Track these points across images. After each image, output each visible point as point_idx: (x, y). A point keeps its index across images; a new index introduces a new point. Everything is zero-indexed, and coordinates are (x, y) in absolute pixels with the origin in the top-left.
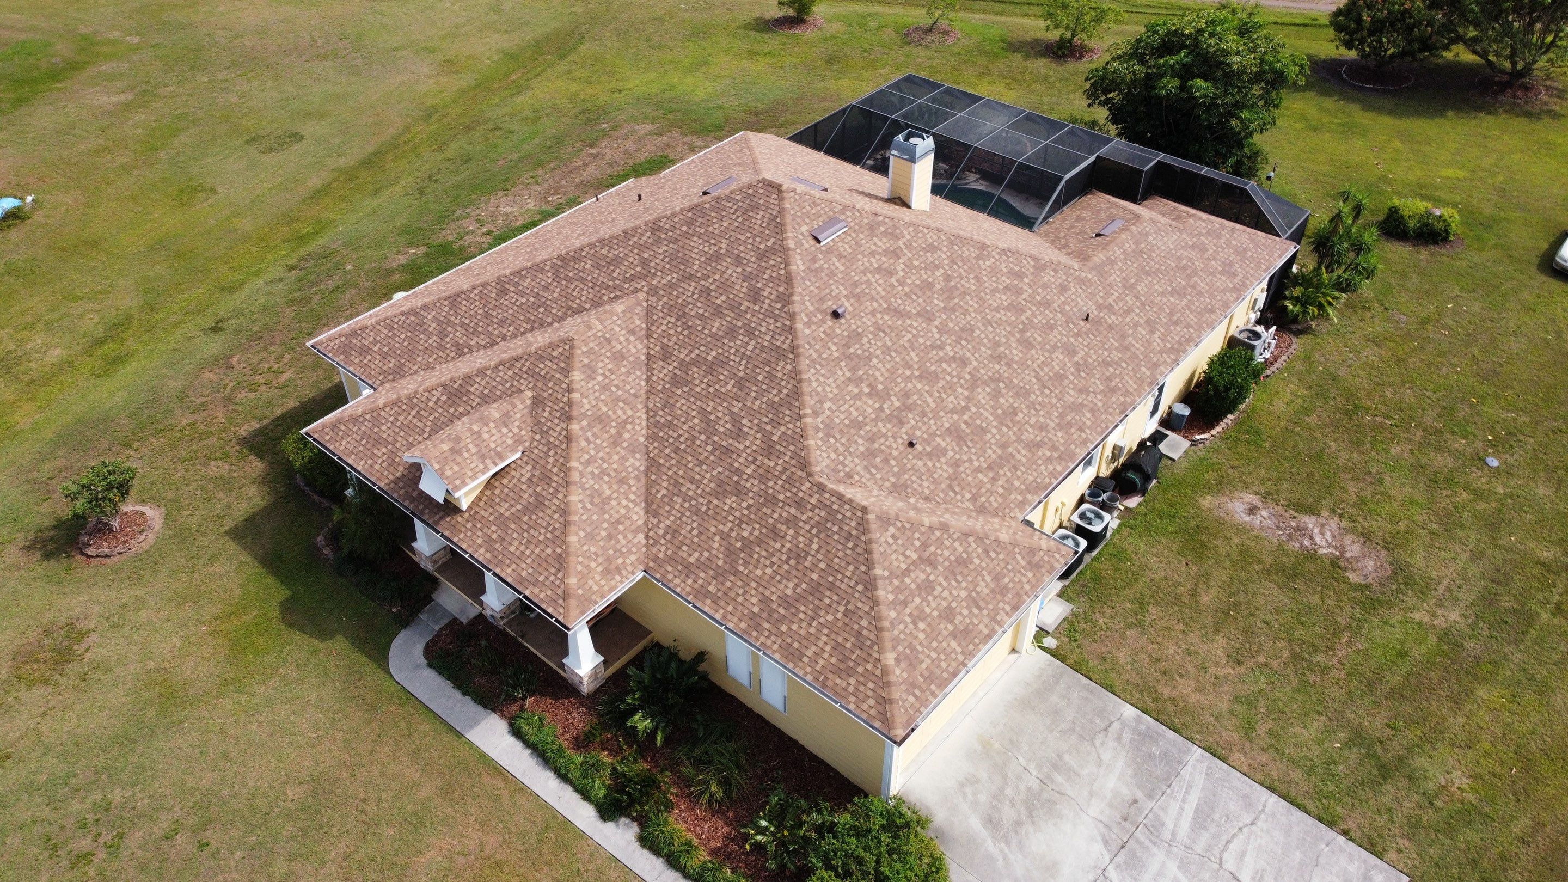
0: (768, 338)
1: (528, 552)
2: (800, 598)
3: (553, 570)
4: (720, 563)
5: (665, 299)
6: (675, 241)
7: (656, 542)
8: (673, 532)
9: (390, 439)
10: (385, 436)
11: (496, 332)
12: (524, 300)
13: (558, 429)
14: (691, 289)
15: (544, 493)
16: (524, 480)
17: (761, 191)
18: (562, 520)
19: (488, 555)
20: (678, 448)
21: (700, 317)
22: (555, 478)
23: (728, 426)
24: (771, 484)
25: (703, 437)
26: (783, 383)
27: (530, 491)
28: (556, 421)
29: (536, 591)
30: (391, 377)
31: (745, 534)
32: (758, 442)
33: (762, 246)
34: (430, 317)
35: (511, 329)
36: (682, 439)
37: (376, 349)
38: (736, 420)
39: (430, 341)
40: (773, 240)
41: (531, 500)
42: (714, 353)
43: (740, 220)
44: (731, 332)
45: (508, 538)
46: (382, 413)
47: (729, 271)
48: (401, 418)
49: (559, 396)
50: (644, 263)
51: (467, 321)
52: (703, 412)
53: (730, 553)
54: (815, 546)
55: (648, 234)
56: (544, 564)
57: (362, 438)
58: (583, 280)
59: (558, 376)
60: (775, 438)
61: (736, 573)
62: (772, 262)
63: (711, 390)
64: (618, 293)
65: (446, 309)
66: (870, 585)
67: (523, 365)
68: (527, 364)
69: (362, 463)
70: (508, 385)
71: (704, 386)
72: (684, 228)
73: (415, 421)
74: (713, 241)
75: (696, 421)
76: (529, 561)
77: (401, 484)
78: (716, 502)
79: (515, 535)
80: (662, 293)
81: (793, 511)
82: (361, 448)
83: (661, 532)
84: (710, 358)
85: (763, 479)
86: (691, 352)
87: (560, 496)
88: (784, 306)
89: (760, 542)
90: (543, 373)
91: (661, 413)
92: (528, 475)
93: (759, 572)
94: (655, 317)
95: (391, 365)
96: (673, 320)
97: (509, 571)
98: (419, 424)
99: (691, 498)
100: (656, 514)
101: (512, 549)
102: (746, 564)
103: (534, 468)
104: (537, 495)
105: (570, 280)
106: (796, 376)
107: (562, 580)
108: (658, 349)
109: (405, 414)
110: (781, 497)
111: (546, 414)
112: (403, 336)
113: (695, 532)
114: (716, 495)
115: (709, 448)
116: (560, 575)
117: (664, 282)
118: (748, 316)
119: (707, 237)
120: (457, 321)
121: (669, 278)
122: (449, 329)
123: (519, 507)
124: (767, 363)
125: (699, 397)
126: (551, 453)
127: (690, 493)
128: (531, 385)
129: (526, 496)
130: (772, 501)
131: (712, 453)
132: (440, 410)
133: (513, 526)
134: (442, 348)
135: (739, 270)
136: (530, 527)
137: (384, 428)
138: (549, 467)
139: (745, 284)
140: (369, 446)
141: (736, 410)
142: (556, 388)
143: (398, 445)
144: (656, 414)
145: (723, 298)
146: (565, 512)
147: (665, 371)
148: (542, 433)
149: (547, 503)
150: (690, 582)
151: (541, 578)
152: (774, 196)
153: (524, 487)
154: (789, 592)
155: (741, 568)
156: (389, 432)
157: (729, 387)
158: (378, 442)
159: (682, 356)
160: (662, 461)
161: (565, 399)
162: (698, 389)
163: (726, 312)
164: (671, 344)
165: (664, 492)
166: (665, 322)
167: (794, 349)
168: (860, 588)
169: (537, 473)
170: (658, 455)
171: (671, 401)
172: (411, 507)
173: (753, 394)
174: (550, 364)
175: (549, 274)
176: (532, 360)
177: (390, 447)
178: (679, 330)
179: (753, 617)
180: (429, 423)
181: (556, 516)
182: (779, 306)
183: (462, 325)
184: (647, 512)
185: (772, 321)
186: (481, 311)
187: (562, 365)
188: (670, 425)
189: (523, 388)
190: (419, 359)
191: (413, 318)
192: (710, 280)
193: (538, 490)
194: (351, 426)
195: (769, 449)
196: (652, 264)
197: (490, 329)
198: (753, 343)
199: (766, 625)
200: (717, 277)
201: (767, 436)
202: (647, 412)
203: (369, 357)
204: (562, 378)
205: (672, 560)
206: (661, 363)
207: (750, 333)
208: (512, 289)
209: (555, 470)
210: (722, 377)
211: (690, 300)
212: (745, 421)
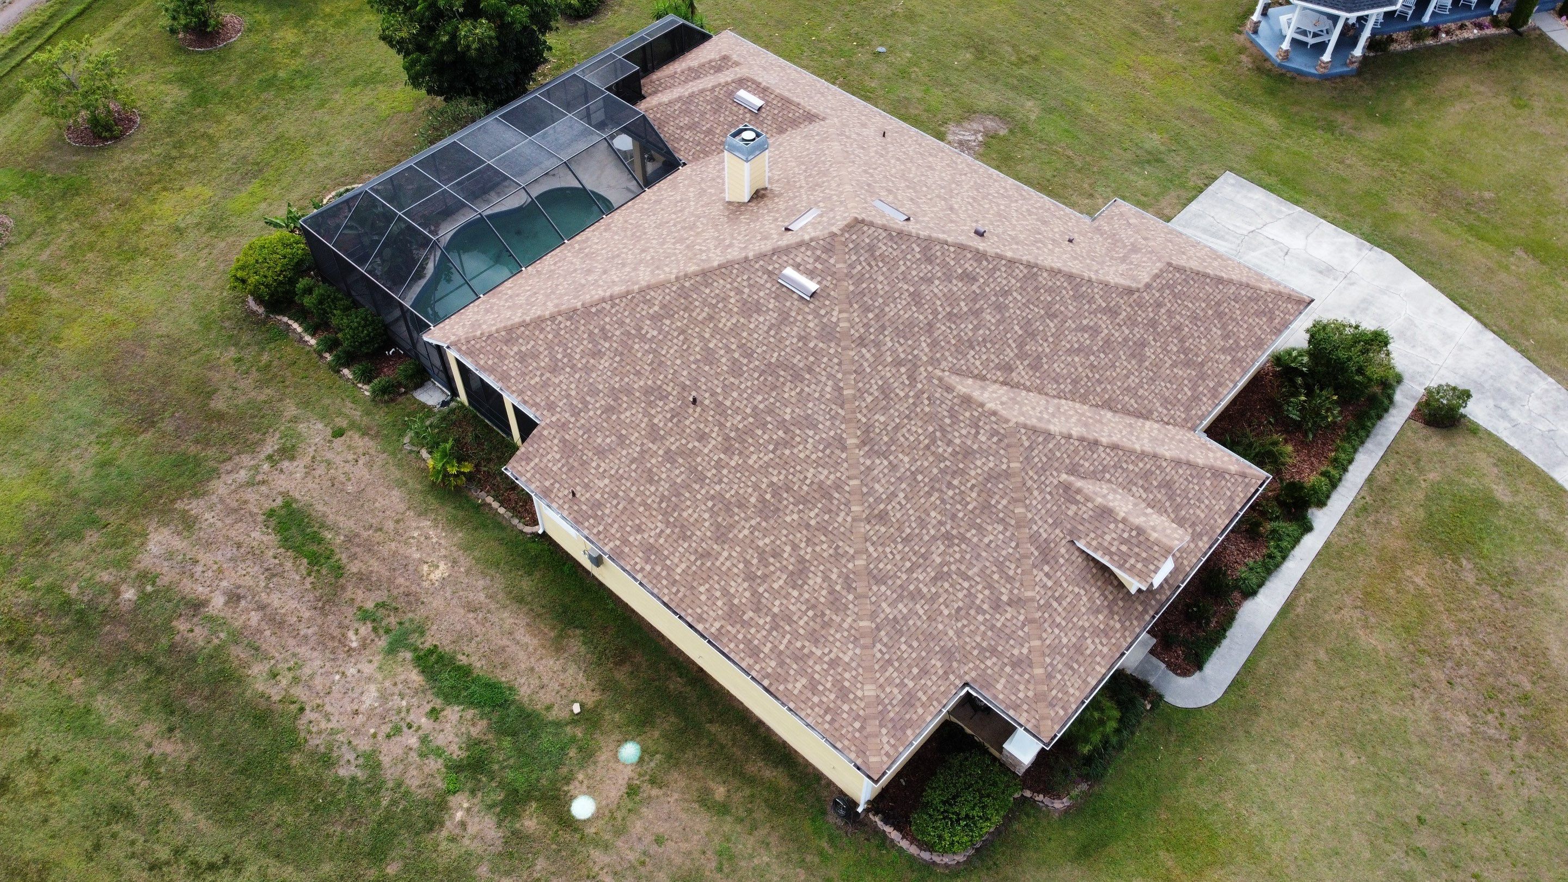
0: (1013, 281)
1: (1207, 502)
2: (1224, 327)
3: (1223, 482)
4: (1194, 373)
5: (947, 354)
6: (883, 328)
7: (1172, 417)
8: (1166, 402)
9: (1079, 634)
10: (1074, 640)
11: (932, 532)
12: (902, 495)
13: (1103, 455)
14: (943, 328)
15: (1159, 479)
16: (1144, 496)
17: (854, 237)
18: (1184, 467)
19: (1205, 539)
20: (1098, 380)
21: (976, 329)
22: (1148, 466)
23: (1086, 336)
24: (1140, 319)
25: (1092, 358)
26: (1058, 283)
27: (1155, 491)
28: (1095, 456)
29: (1238, 500)
30: (955, 664)
31: (1175, 349)
32: (1105, 318)
33: (918, 256)
34: (888, 610)
35: (933, 514)
36: (1090, 375)
37: (911, 684)
38: (1084, 329)
39: (921, 612)
40: (914, 246)
41: (1163, 491)
42: (1017, 328)
43: (881, 264)
44: (1000, 308)
45: (1193, 518)
46: (1048, 642)
47: (936, 291)
48: (1058, 620)
49: (1072, 448)
50: (898, 363)
51: (908, 564)
52: (1069, 352)
53: (1188, 364)
54: (1190, 305)
55: (864, 351)
56: (1218, 489)
57: (1071, 668)
58: (897, 428)
59: (1051, 446)
60: (1104, 305)
61: (1202, 364)
62: (939, 254)
63: (1051, 340)
64: (925, 395)
65: (883, 588)
66: (1220, 280)
67: (1031, 478)
68: (1031, 473)
69: (1098, 668)
70: (1048, 497)
71: (1045, 344)
72: (871, 315)
73: (1064, 604)
74: (897, 295)
75: (1077, 359)
76: (1214, 502)
77: (1127, 623)
78: (1147, 363)
79: (1191, 511)
80: (938, 355)
81: (1163, 311)
82: (1082, 669)
83: (1165, 412)
84: (1020, 332)
85: (1134, 323)
86: (1009, 346)
87: (1164, 464)
88: (987, 260)
89: (1182, 341)
90: (1045, 459)
91: (1062, 386)
92: (1141, 491)
93: (1204, 348)
94: (964, 368)
95: (939, 664)
96: (972, 353)
97: (1220, 521)
98: (1068, 600)
99: (1141, 381)
100: (1151, 412)
101: (1202, 516)
102: (1197, 355)
103: (1135, 484)
104: (1159, 486)
105: (893, 441)
106: (1054, 272)
107: (1232, 475)
108: (999, 373)
109: (1055, 614)
110: (1151, 315)
111: (1087, 464)
112: (904, 647)
113: (1169, 385)
114: (1141, 362)
115: (1102, 356)
116: (1227, 477)
117: (927, 350)
118: (988, 290)
119: (890, 298)
120: (904, 577)
121: (924, 345)
122: (912, 587)
123: (1168, 504)
124: (1037, 289)
125: (1055, 352)
126: (1125, 466)
127: (1137, 381)
128: (1055, 473)
129: (1159, 496)
130: (1153, 323)
131: (1106, 355)
132: (1059, 574)
133: (1183, 513)
134: (934, 598)
135: (937, 282)
136: (1186, 497)
137: (1065, 641)
138: (1137, 470)
139: (955, 282)
140: (1081, 659)
141: (1073, 326)
142: (1063, 449)
143: (1087, 625)
144: (1063, 391)
145: (962, 304)
146: (1178, 463)
147: (1023, 373)
148: (1103, 471)
149: (1168, 478)
150: (1205, 399)
151: (1229, 493)
152: (865, 228)
153: (1151, 497)
154: (1219, 332)
155: (1200, 360)
156: (1070, 634)
157: (1052, 325)
158: (1079, 649)
159: (1012, 355)
160: (1107, 396)
161: (1077, 443)
162: (1047, 350)
163: (977, 306)
164: (997, 361)
165: (1133, 401)
166: (972, 360)
167: (1029, 266)
168: (1221, 287)
169: (1141, 482)
170: (1101, 398)
171: (1053, 375)
172: (1152, 613)
173: (1062, 309)
174: (1036, 451)
175: (878, 462)
176: (1028, 468)
177: (1087, 634)
178: (984, 350)
179: (1233, 361)
180: (1070, 588)
181: (1181, 472)
182: (985, 263)
183: (910, 571)
184: (1147, 419)
185: (998, 273)
186: (900, 547)
187: (1041, 439)
188: (1075, 382)
189: (1056, 482)
190: (940, 627)
191: (883, 633)
192: (940, 309)
193: (1155, 483)
194: (1055, 682)
195: (1113, 312)
196: (902, 356)
197: (926, 538)
198: (1015, 294)
199: (1240, 354)
200: (938, 303)
201: (1100, 310)
202: (1060, 398)
203: (920, 694)
204: (1054, 442)
205: (1188, 409)
206: (1014, 374)
207: (1006, 293)
208: (882, 506)
209: (1141, 465)
210: (1041, 328)
211: (955, 333)
212: (1085, 322)
